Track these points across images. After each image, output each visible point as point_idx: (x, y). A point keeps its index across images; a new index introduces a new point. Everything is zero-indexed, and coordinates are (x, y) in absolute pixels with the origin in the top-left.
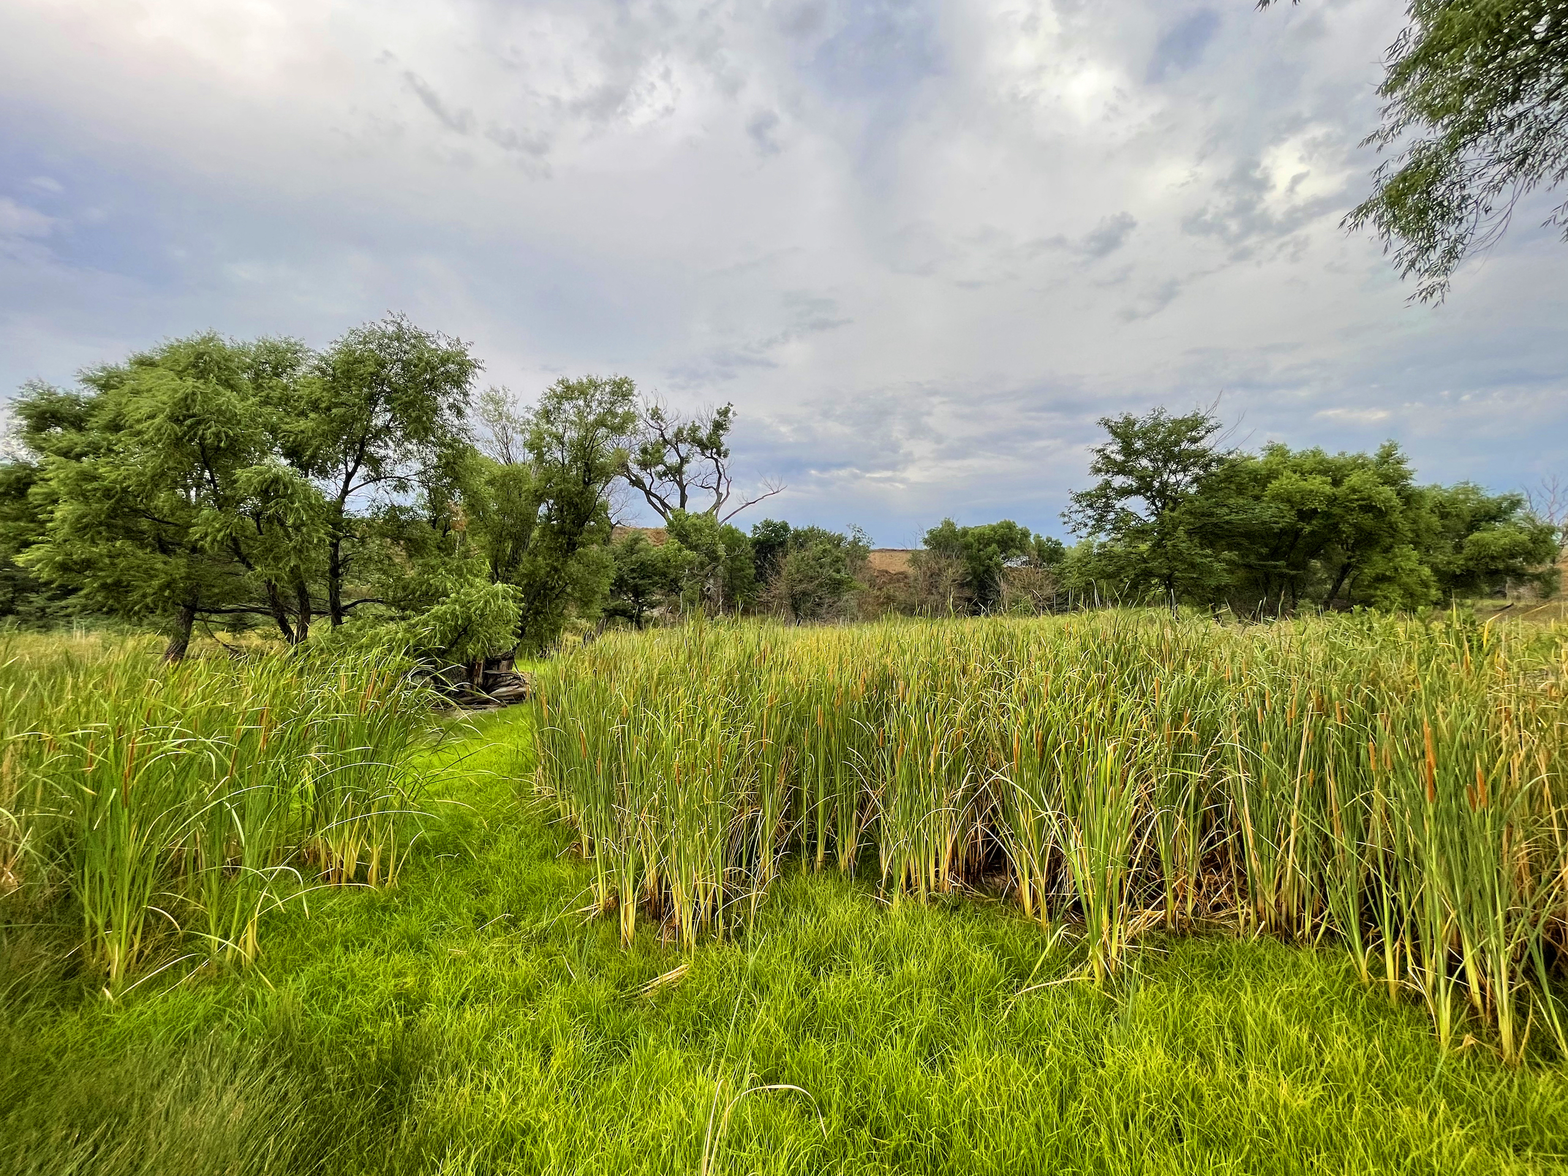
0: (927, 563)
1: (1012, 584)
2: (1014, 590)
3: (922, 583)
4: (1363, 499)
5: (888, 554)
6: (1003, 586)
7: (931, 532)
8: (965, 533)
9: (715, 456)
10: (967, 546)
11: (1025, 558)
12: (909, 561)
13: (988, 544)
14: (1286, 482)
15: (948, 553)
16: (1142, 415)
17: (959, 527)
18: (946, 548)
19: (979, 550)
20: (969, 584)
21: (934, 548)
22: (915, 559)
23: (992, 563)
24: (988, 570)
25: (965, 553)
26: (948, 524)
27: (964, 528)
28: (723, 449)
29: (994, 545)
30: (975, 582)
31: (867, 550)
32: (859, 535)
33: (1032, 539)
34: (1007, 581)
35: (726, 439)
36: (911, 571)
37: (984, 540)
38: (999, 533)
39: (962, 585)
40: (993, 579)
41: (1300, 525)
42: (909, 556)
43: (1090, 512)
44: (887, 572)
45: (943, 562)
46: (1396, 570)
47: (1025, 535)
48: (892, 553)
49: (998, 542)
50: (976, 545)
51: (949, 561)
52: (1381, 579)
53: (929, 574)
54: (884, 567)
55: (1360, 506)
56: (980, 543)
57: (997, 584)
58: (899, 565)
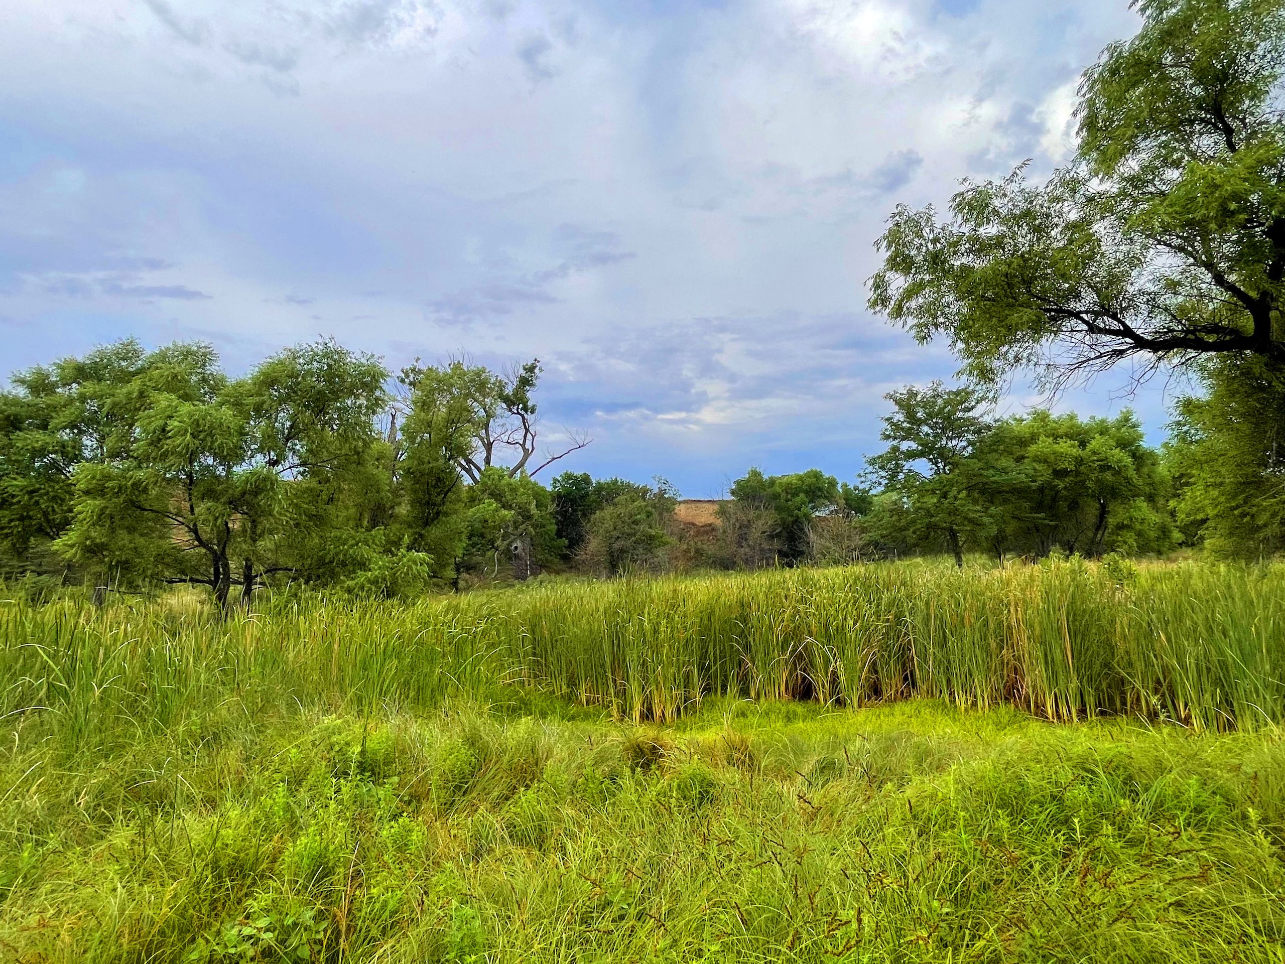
0: (735, 514)
1: (821, 536)
2: (823, 541)
3: (731, 537)
4: (1102, 460)
5: (693, 506)
6: (812, 537)
7: (738, 482)
8: (772, 482)
9: (523, 412)
10: (776, 496)
11: (832, 508)
12: (717, 513)
13: (795, 495)
14: (1044, 445)
15: (756, 504)
16: (923, 388)
17: (765, 477)
18: (754, 498)
19: (787, 501)
20: (778, 535)
21: (741, 499)
22: (723, 510)
23: (800, 514)
24: (797, 521)
25: (773, 504)
26: (755, 474)
27: (771, 478)
28: (530, 404)
29: (802, 495)
30: (784, 534)
31: (674, 502)
32: (664, 487)
33: (839, 487)
34: (815, 532)
35: (532, 396)
36: (719, 522)
37: (792, 490)
38: (807, 482)
39: (771, 537)
40: (802, 530)
41: (1056, 482)
42: (716, 507)
43: (883, 473)
44: (693, 524)
45: (752, 514)
46: (1131, 519)
47: (833, 483)
48: (699, 505)
49: (806, 492)
50: (783, 495)
51: (757, 512)
52: (1121, 527)
53: (738, 525)
54: (690, 519)
55: (1100, 466)
56: (787, 493)
57: (806, 536)
58: (705, 516)
